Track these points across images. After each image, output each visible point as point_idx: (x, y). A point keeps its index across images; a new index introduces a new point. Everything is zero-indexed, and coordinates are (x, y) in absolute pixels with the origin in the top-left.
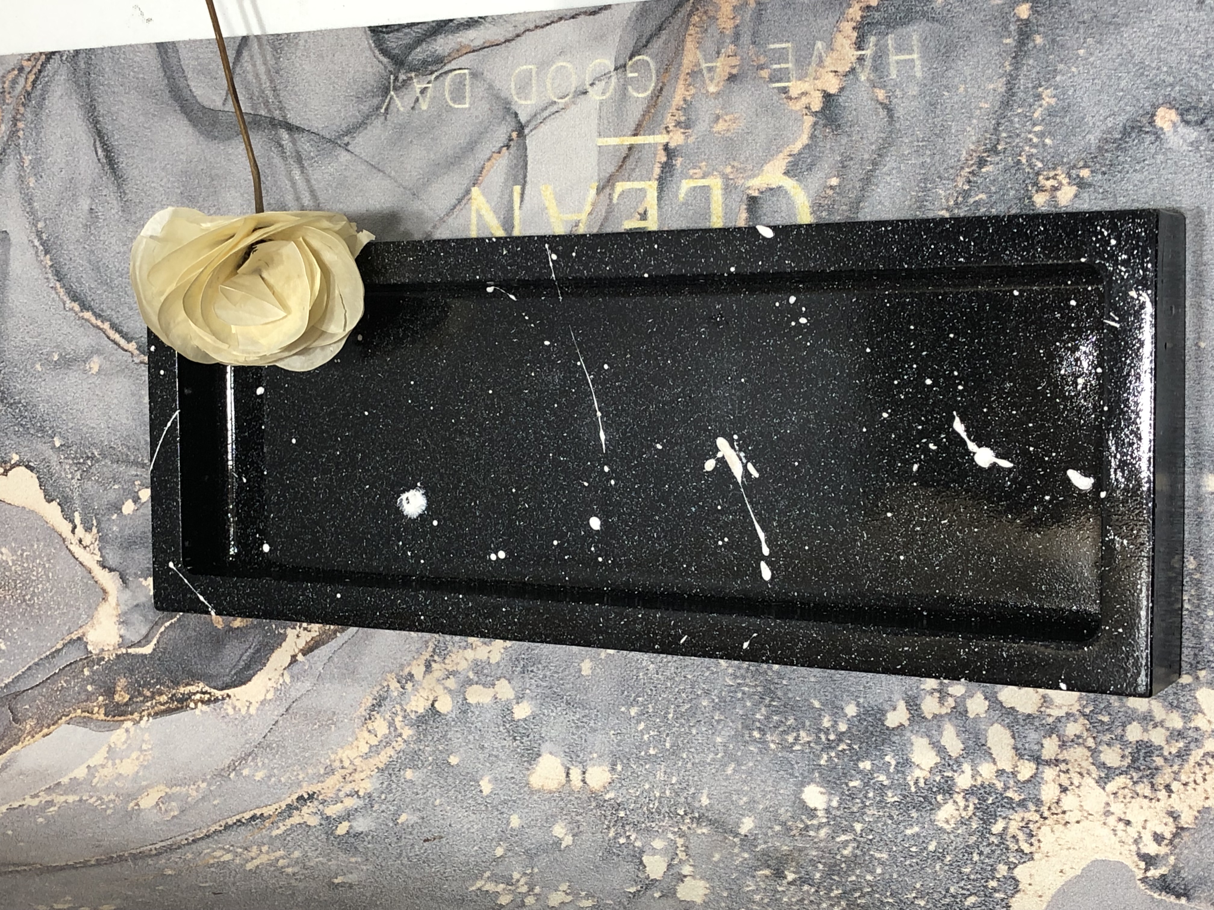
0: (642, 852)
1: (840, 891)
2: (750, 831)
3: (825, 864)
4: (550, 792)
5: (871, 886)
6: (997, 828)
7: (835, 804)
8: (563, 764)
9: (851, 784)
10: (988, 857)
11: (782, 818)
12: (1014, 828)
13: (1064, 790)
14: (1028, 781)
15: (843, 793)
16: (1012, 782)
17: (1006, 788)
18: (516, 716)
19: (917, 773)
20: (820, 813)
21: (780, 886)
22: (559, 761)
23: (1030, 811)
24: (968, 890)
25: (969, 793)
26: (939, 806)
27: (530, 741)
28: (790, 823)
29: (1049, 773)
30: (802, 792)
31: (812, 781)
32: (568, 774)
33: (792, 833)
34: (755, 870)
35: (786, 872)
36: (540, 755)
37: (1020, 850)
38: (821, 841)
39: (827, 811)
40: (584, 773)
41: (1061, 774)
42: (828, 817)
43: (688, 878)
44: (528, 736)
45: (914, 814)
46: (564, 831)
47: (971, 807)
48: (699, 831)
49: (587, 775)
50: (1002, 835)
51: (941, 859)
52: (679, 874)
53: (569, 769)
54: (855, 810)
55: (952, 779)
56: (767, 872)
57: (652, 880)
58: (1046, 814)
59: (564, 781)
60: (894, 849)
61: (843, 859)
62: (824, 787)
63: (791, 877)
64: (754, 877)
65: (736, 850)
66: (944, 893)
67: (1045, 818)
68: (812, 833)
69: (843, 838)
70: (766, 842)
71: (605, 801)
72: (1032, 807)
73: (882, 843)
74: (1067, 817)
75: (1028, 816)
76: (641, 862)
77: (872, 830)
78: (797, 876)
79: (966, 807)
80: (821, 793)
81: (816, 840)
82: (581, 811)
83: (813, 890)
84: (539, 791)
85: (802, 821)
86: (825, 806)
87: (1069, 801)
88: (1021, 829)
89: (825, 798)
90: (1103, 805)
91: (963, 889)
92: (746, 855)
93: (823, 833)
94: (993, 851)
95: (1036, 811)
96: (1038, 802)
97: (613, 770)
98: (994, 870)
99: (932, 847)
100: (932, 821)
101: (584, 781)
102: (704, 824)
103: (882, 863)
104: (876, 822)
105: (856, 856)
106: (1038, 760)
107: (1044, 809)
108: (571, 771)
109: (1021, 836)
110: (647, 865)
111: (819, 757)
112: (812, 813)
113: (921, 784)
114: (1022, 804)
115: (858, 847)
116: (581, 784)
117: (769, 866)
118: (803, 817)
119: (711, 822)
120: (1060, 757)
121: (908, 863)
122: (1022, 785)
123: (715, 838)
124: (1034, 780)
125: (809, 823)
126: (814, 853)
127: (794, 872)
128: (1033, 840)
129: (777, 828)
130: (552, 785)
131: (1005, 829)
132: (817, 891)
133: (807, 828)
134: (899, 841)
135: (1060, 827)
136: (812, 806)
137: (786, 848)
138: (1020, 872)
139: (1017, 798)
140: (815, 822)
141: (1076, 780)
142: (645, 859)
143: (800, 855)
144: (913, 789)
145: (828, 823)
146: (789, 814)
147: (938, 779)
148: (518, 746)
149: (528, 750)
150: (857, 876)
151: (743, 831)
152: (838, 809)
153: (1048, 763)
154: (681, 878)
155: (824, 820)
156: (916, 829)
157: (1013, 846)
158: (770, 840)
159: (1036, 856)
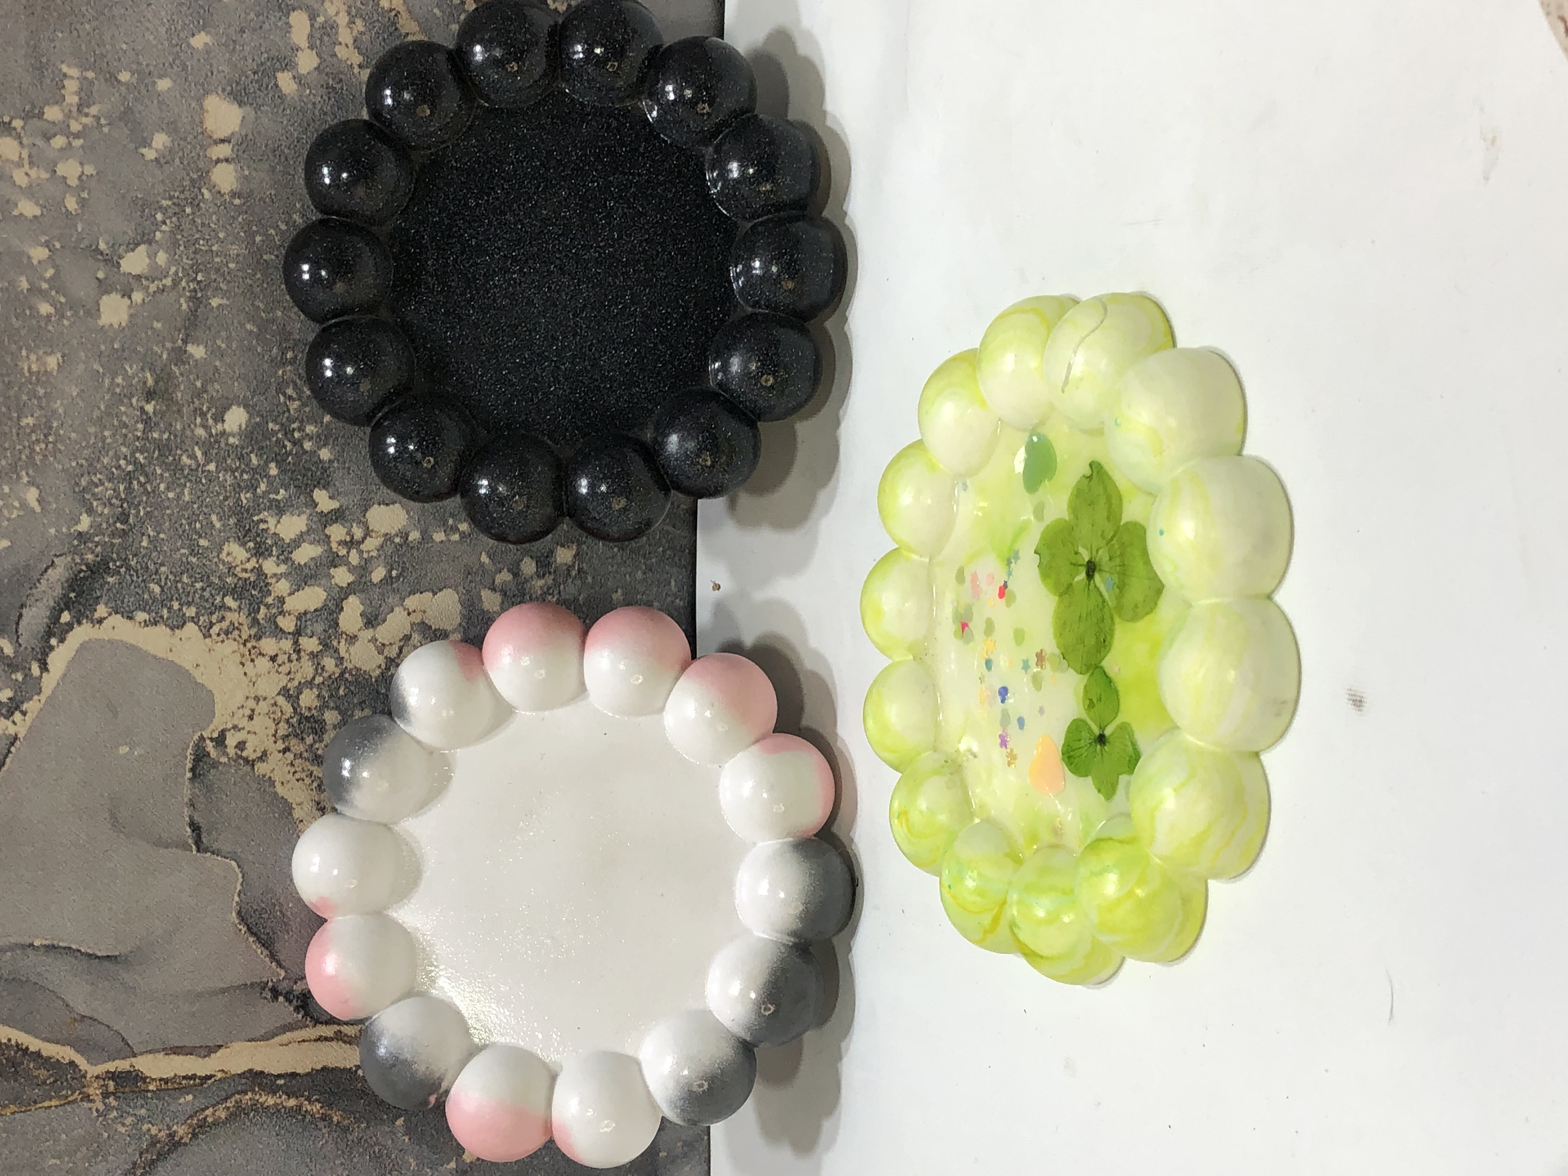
0: (150, 242)
1: (142, 461)
2: (191, 356)
3: (169, 439)
4: (201, 122)
5: (154, 491)
6: (229, 601)
7: (231, 440)
8: (233, 134)
9: (253, 456)
10: (201, 597)
11: (209, 388)
12: (231, 616)
13: (273, 659)
14: (277, 626)
15: (243, 448)
16: (274, 611)
17: (268, 606)
18: (279, 75)
19: (272, 521)
20: (219, 427)
21: (138, 400)
22: (237, 129)
23: (249, 628)
24: (166, 584)
25: (259, 571)
26: (243, 544)
27: (254, 92)
28: (205, 396)
29: (287, 644)
30: (239, 405)
31: (251, 416)
32: (222, 141)
33: (195, 400)
34: (150, 369)
35: (153, 403)
36: (241, 104)
37: (212, 625)
38: (192, 431)
39: (223, 433)
40: (227, 160)
41: (287, 656)
42: (217, 434)
43: (129, 301)
44: (259, 90)
45: (232, 521)
46: (160, 147)
47: (245, 575)
48: (182, 300)
49: (224, 164)
50: (223, 607)
51: (192, 553)
52: (132, 290)
53: (229, 142)
54: (229, 462)
55: (270, 555)
56: (150, 382)
57: (118, 263)
58: (249, 645)
59: (215, 137)
60: (195, 506)
61: (177, 457)
62: (247, 426)
63: (149, 408)
64: (142, 369)
65: (168, 345)
66: (159, 561)
67: (245, 645)
68: (199, 420)
69: (199, 454)
70: (182, 374)
71: (200, 189)
72: (253, 632)
73: (199, 493)
74: (248, 664)
75: (245, 628)
76: (137, 245)
77: (210, 480)
78: (151, 414)
79: (246, 571)
80: (240, 426)
81: (192, 426)
82: (185, 163)
83: (139, 434)
84: (201, 107)
85: (209, 409)
86: (228, 430)
87: (263, 664)
88: (232, 623)
89: (236, 429)
90: (264, 695)
91: (167, 578)
92: (165, 356)
93: (200, 432)
94: (207, 601)
95: (250, 636)
96: (258, 638)
97: (234, 194)
98: (189, 604)
99: (203, 542)
100: (227, 540)
101: (218, 161)
102: (191, 304)
103: (179, 497)
104: (219, 483)
105: (182, 470)
106: (298, 633)
107: (253, 643)
108: (226, 144)
109: (225, 625)
110: (136, 251)
111: (275, 421)
112: (219, 418)
113: (262, 526)
114: (255, 622)
115: (192, 470)
116: (214, 158)
117: (156, 382)
118: (214, 410)
119: (194, 312)
120: (302, 653)
121: (184, 522)
122: (272, 620)
123: (178, 319)
124: (278, 632)
125: (209, 416)
126: (178, 427)
127: (155, 409)
128: (223, 636)
129: (199, 384)
130: (210, 124)
131: (230, 609)
132: (138, 438)
133: (203, 415)
134: (204, 509)
135: (238, 658)
136: (226, 417)
137: (179, 395)
138: (190, 627)
139: (261, 616)
140: (210, 421)
141: (284, 669)
142: (142, 248)
143: (174, 412)
144: (255, 518)
145: (211, 435)
146: (215, 394)
147: (269, 541)
148: (247, 77)
149: (245, 89)
150: (161, 475)
151: (191, 348)
152: (227, 444)
153: (296, 643)
154: (127, 294)
155: (214, 431)
156: (218, 525)
157: (214, 618)
158: (185, 378)
159: (208, 640)
